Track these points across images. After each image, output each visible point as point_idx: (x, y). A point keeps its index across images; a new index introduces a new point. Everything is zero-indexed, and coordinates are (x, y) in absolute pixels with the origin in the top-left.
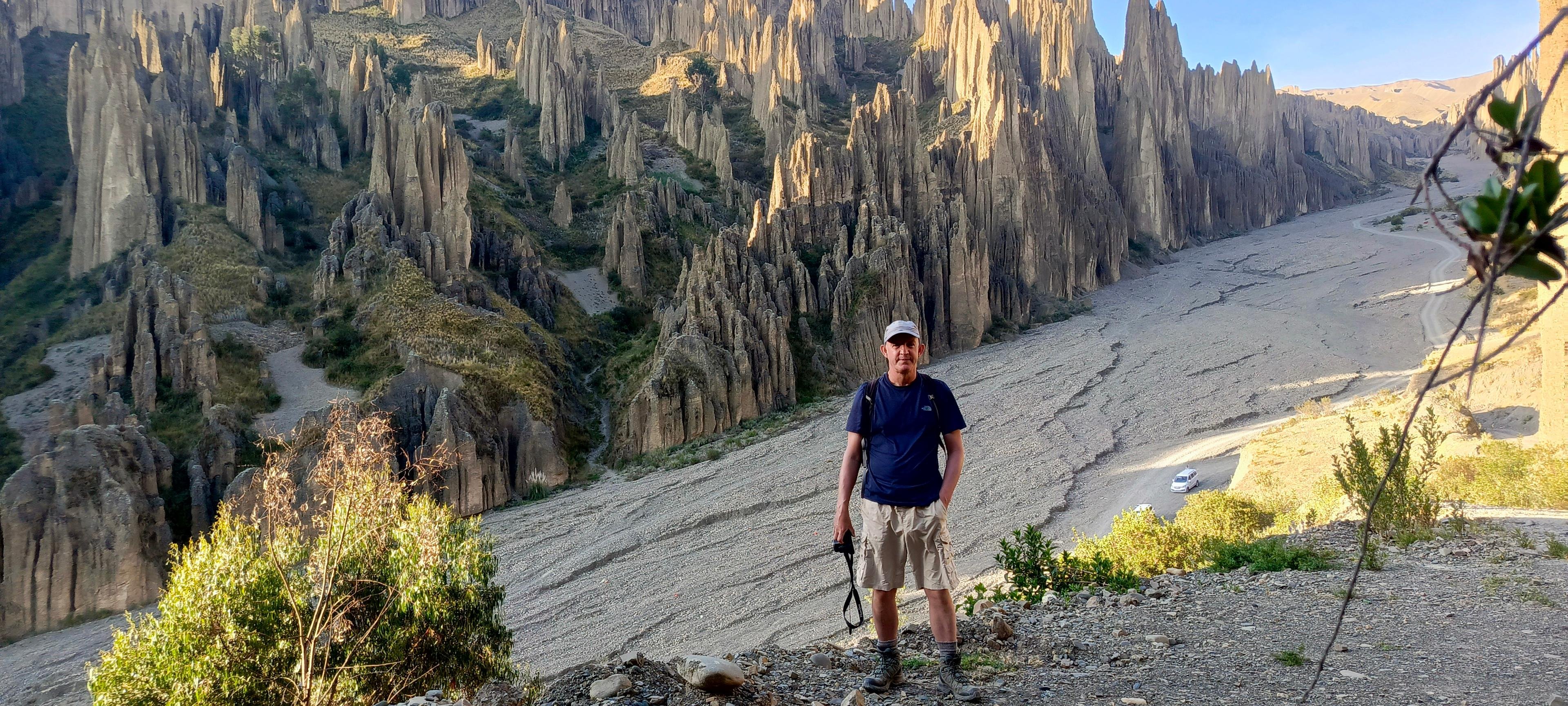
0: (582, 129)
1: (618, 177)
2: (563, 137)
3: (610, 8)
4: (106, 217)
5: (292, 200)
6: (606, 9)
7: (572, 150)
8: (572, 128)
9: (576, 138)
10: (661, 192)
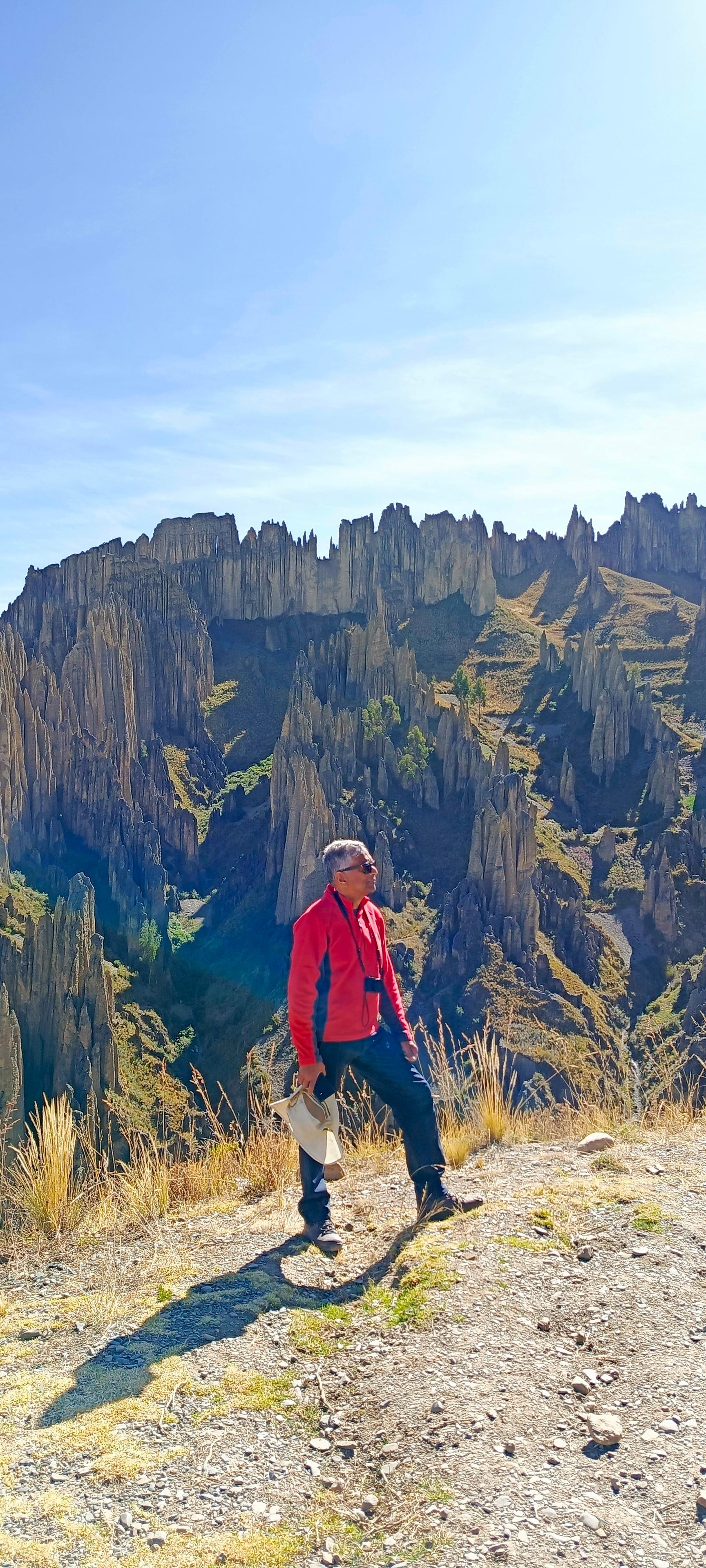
0: (628, 743)
1: (657, 802)
2: (611, 754)
3: (659, 544)
4: (300, 886)
5: (408, 848)
6: (655, 546)
7: (617, 764)
8: (619, 744)
9: (622, 752)
10: (695, 828)
